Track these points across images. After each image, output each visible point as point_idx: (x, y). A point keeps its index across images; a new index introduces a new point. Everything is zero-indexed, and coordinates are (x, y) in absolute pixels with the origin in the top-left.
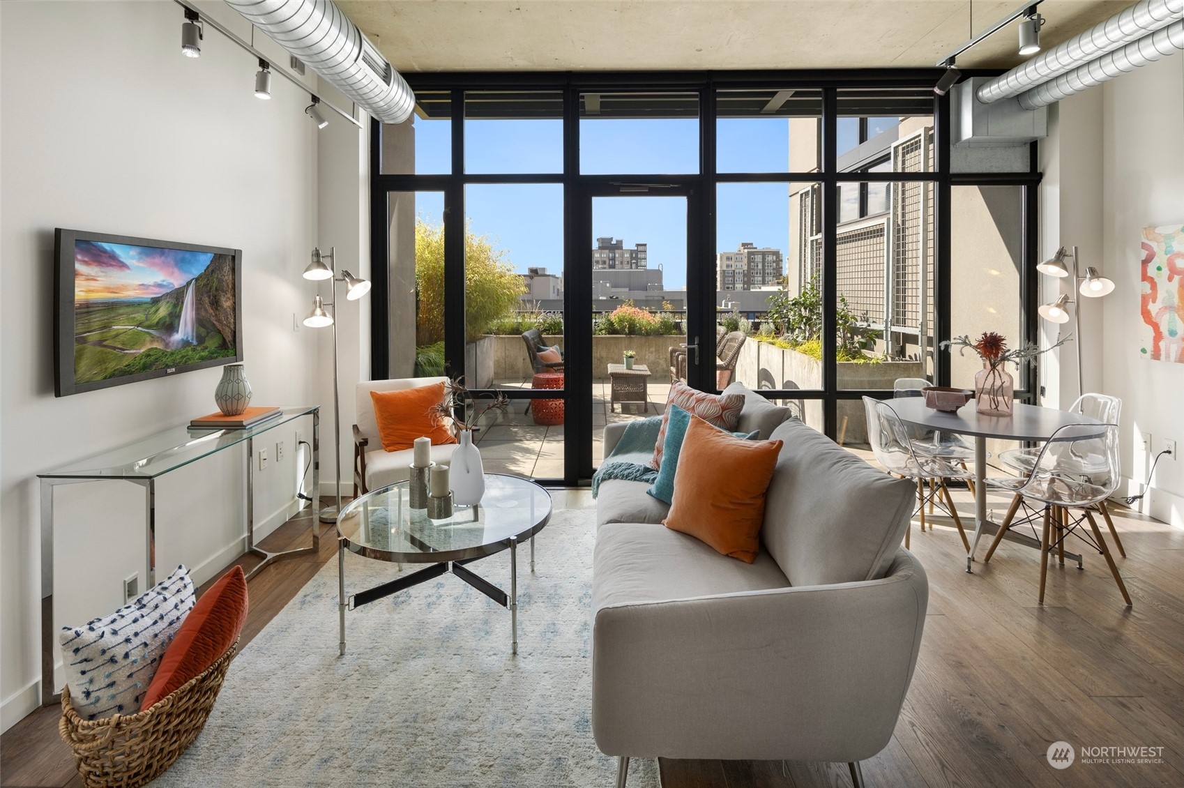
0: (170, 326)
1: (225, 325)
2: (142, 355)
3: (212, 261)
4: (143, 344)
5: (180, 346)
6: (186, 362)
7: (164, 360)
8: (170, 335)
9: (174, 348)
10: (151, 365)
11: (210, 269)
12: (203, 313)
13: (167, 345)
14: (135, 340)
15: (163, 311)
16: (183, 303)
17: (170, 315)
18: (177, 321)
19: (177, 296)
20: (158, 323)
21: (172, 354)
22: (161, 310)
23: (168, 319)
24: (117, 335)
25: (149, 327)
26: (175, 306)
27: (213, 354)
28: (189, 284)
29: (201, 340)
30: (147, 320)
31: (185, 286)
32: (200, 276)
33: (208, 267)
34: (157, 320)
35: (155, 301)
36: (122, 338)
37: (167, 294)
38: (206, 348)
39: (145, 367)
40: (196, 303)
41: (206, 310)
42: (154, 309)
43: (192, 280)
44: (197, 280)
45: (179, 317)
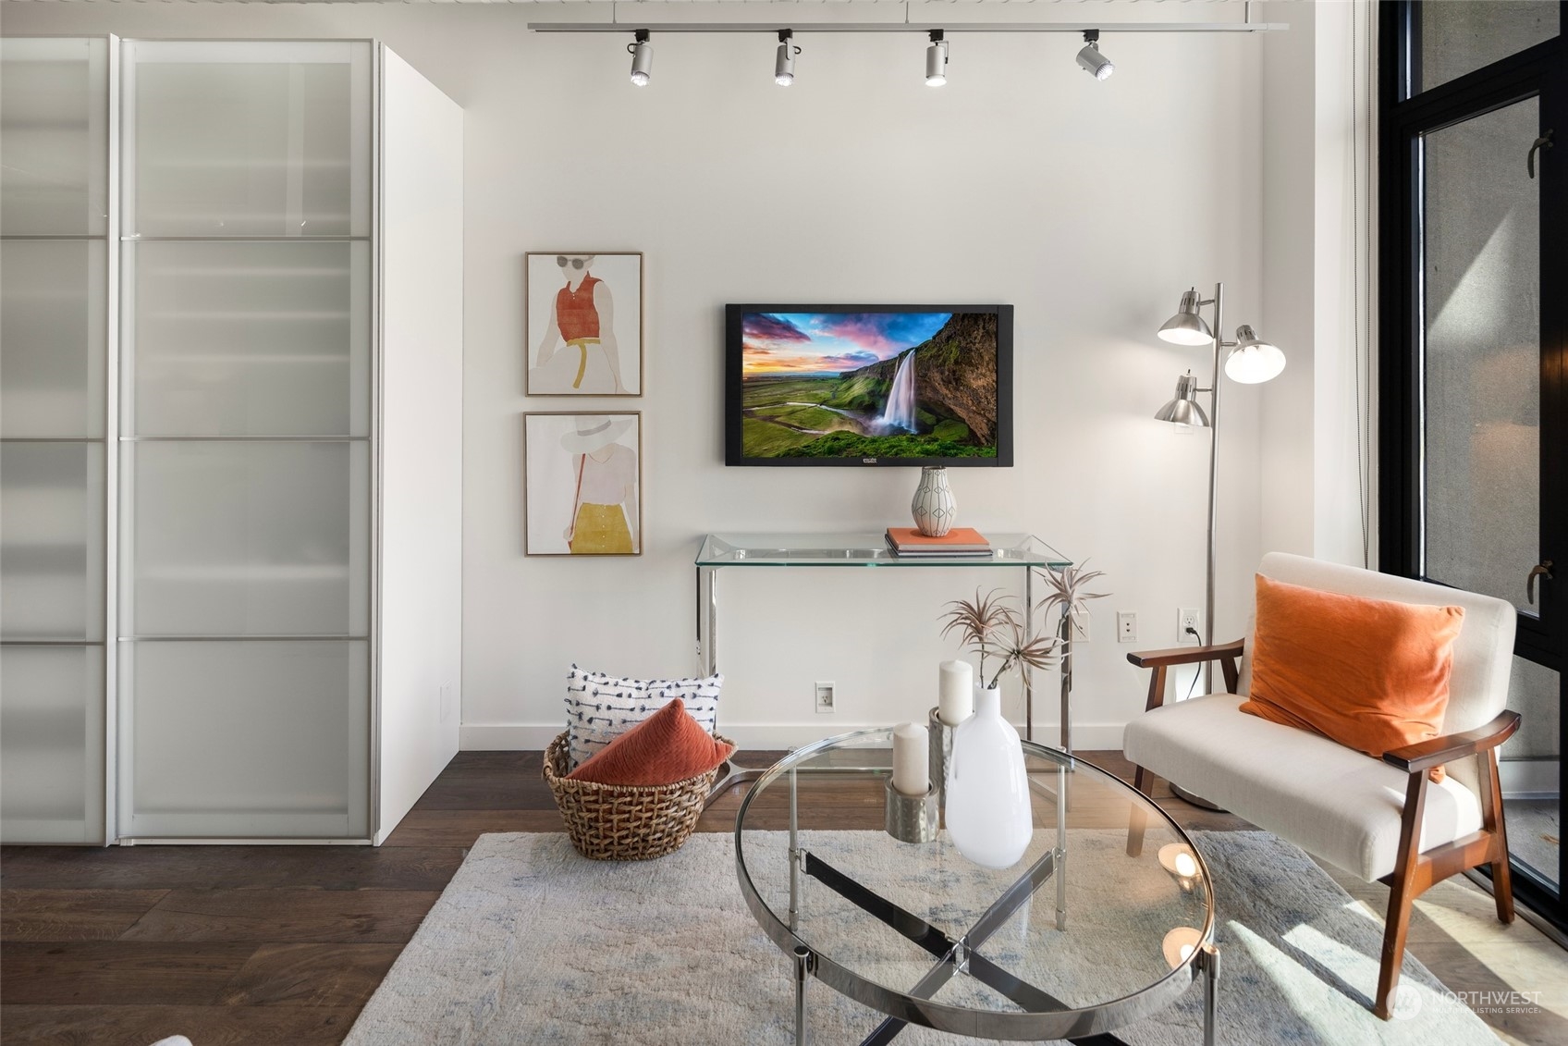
0: (872, 406)
1: (974, 412)
2: (826, 439)
3: (946, 325)
4: (829, 425)
5: (887, 432)
6: (897, 454)
7: (860, 447)
8: (871, 418)
9: (876, 435)
10: (840, 451)
11: (944, 335)
12: (929, 394)
13: (865, 429)
14: (818, 419)
15: (859, 388)
16: (892, 379)
17: (871, 393)
18: (881, 402)
19: (885, 372)
20: (851, 402)
21: (874, 441)
22: (856, 387)
23: (867, 398)
24: (793, 412)
25: (837, 406)
26: (879, 383)
27: (949, 449)
28: (902, 356)
29: (924, 429)
30: (834, 397)
31: (896, 359)
32: (925, 345)
33: (940, 332)
34: (849, 399)
35: (847, 377)
36: (799, 415)
37: (866, 368)
38: (936, 440)
39: (831, 451)
40: (916, 381)
41: (935, 390)
42: (845, 385)
43: (908, 351)
44: (918, 350)
45: (886, 396)
